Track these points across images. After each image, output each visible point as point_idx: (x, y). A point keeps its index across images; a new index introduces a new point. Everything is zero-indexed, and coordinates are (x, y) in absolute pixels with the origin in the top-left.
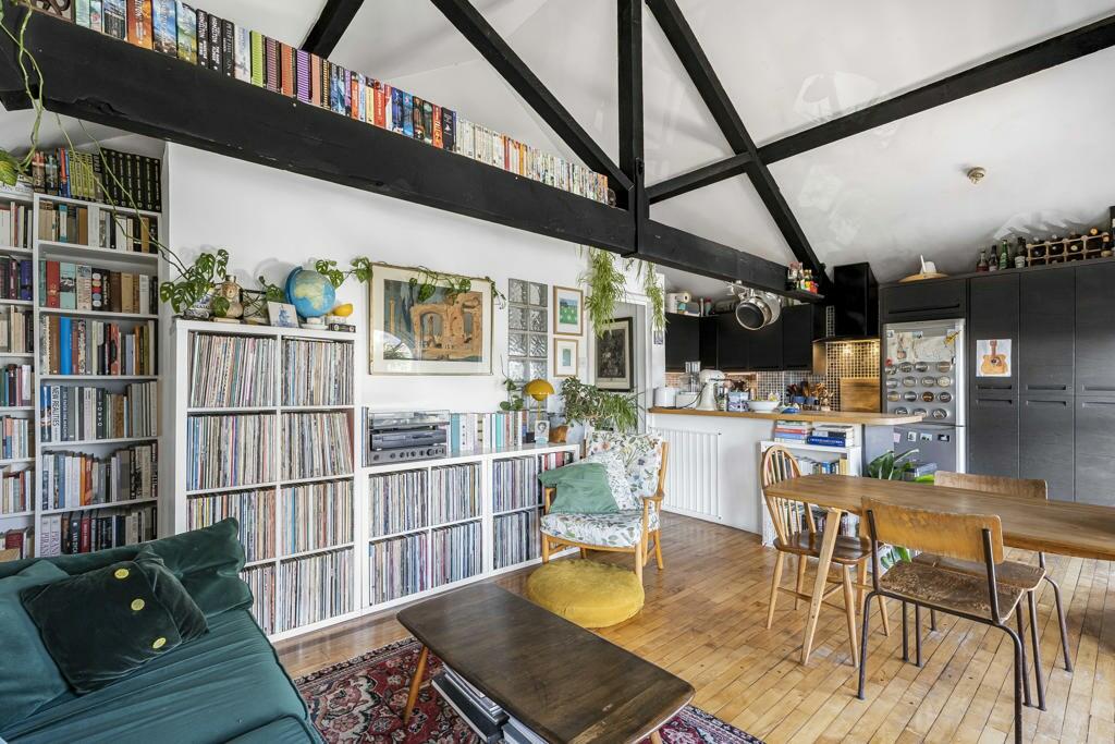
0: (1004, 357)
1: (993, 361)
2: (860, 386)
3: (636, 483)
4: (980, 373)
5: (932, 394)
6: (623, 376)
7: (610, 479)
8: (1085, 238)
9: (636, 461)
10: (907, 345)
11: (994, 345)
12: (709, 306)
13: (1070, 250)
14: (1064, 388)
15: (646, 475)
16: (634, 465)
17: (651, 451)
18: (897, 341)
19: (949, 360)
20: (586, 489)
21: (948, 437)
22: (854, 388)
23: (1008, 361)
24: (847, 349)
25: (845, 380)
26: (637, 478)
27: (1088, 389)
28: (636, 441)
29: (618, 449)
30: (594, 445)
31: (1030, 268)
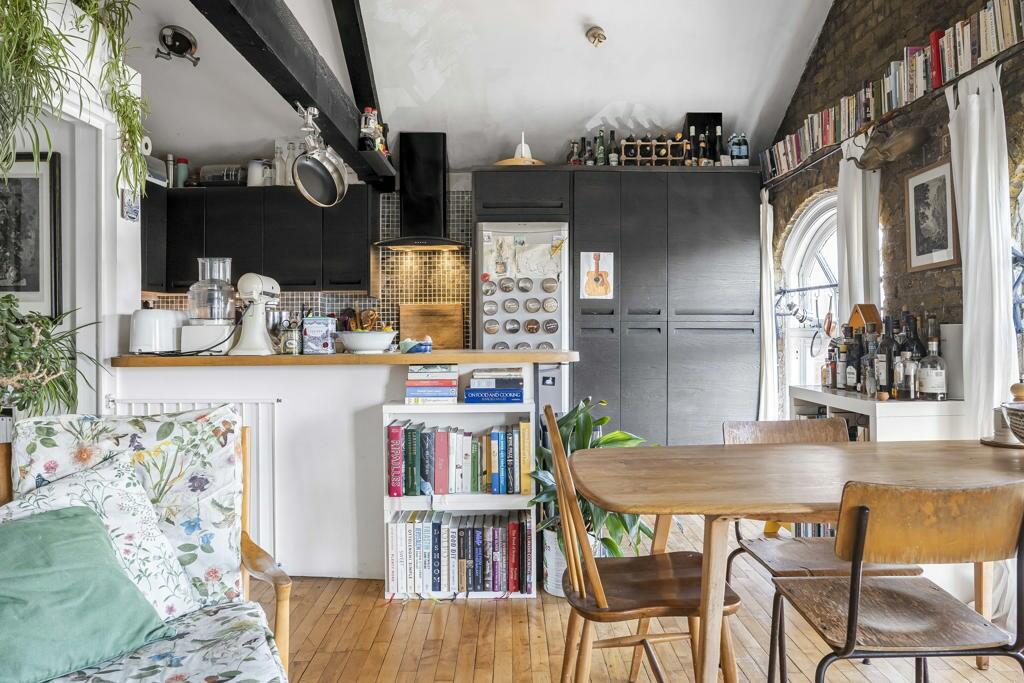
0: (607, 274)
1: (597, 280)
2: (427, 315)
3: (195, 538)
4: (584, 294)
5: (537, 323)
6: (34, 286)
7: (119, 545)
8: (670, 142)
9: (183, 483)
10: (507, 253)
11: (597, 259)
12: (183, 169)
13: (658, 154)
14: (659, 313)
15: (219, 517)
16: (180, 495)
17: (219, 451)
18: (495, 248)
19: (555, 277)
20: (64, 595)
21: (553, 379)
22: (419, 319)
23: (610, 279)
24: (408, 261)
25: (407, 308)
26: (192, 526)
27: (677, 313)
28: (177, 431)
29: (126, 457)
30: (43, 455)
31: (624, 169)
